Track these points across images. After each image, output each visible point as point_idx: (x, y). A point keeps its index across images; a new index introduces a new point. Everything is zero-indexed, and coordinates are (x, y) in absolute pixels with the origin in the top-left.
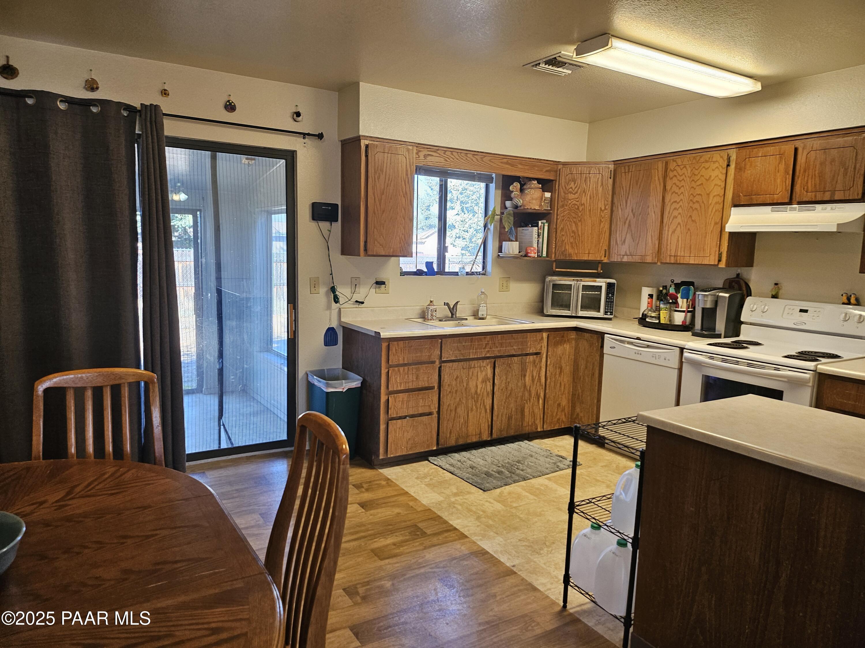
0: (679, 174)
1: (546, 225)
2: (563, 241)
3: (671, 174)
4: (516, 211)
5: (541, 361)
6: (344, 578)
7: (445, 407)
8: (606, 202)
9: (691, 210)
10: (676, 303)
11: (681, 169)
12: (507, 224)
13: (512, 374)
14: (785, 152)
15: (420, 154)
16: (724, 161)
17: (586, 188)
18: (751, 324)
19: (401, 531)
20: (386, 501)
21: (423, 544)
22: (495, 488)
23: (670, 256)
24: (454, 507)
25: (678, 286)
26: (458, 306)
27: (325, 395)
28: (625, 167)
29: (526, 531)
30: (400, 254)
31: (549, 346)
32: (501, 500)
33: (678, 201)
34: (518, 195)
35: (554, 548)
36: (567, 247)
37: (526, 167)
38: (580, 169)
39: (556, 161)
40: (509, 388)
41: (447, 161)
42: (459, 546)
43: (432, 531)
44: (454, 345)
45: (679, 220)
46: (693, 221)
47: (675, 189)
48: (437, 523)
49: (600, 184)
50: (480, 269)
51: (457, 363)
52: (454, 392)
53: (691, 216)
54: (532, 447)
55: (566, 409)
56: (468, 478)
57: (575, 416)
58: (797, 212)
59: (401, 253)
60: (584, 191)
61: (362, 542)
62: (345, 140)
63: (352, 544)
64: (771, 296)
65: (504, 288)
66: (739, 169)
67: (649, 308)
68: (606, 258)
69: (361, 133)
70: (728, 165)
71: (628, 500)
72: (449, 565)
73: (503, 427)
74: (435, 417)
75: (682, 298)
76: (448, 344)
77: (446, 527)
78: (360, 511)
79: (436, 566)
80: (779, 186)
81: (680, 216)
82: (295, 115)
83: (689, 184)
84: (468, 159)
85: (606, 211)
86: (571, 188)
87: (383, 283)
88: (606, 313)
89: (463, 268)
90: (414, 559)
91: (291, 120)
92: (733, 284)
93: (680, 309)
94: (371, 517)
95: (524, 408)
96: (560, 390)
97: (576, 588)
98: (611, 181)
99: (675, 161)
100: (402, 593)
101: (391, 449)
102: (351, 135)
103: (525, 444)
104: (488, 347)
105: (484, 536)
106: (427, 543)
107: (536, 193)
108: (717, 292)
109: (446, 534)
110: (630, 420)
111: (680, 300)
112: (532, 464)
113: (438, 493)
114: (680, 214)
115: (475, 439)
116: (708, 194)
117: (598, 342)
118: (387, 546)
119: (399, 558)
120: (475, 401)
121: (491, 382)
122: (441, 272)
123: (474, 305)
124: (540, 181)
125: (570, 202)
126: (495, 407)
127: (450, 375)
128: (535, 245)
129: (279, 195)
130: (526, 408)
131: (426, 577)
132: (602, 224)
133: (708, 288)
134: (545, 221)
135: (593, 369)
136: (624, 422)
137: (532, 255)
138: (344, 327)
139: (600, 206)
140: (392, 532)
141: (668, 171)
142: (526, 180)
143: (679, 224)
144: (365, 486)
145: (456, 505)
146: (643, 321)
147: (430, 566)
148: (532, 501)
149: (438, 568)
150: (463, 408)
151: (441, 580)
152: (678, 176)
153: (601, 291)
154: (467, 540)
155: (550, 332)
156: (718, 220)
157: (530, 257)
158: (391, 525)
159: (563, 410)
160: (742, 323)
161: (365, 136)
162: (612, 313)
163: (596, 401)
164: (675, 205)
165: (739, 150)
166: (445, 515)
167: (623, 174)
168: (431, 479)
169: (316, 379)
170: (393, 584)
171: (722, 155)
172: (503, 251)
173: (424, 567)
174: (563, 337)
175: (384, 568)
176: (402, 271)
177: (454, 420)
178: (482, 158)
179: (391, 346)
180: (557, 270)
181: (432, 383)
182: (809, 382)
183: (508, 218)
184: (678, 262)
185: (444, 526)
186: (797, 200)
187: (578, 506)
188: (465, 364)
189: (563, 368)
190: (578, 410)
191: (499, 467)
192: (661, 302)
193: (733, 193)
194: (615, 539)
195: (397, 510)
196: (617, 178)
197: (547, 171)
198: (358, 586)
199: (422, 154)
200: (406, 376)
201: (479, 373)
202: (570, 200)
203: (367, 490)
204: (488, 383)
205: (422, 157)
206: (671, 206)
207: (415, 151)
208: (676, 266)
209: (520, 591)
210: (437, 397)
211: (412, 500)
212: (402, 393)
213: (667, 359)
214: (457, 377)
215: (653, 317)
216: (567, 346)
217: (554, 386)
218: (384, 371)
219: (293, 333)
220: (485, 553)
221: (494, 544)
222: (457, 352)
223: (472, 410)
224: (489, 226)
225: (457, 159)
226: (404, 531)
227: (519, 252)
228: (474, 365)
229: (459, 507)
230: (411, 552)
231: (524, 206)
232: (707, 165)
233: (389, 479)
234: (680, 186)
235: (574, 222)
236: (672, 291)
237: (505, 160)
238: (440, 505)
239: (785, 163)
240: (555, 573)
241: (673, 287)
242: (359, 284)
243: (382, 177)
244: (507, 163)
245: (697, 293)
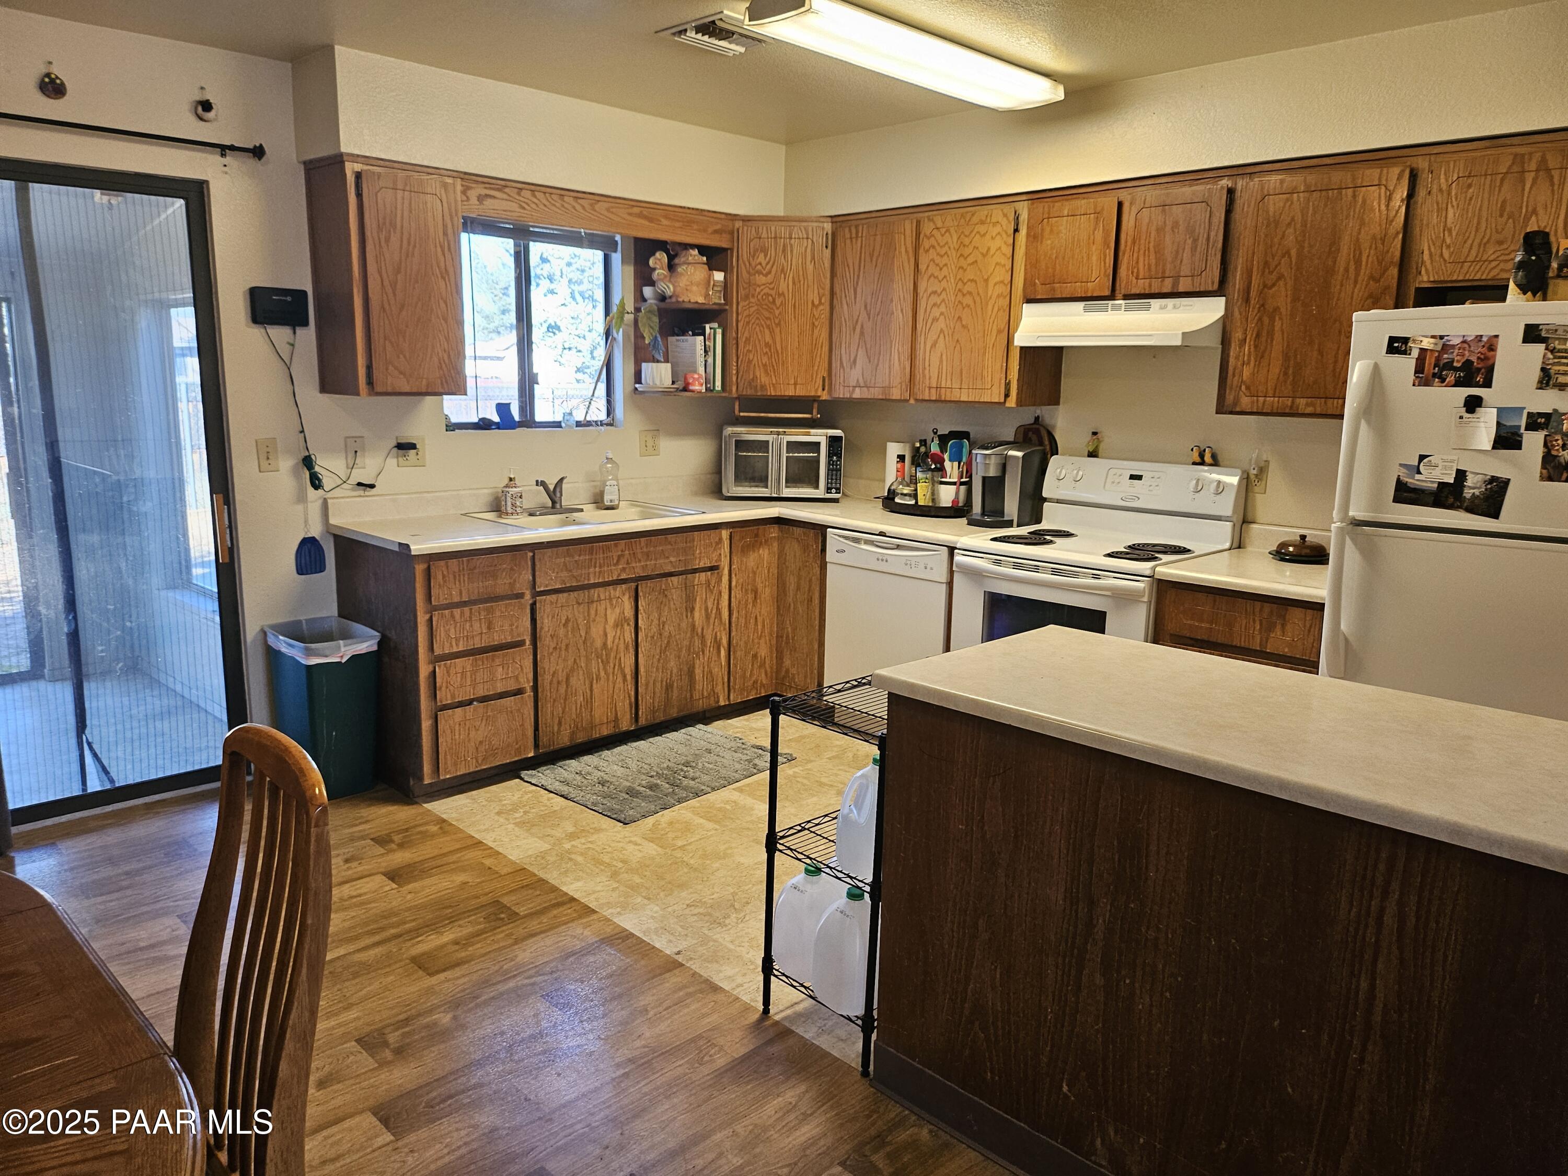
0: (939, 244)
1: (719, 331)
2: (750, 362)
3: (926, 244)
4: (663, 305)
5: (720, 580)
6: (358, 1018)
7: (548, 677)
8: (821, 291)
9: (960, 306)
10: (941, 469)
11: (943, 235)
12: (647, 330)
13: (669, 608)
14: (1103, 209)
15: (469, 193)
16: (1009, 222)
17: (785, 264)
18: (1058, 501)
19: (469, 916)
20: (439, 862)
21: (512, 934)
22: (644, 817)
23: (930, 388)
24: (571, 859)
25: (944, 440)
26: (564, 486)
27: (304, 672)
28: (850, 227)
29: (700, 887)
30: (442, 391)
31: (734, 554)
32: (655, 837)
33: (939, 291)
34: (665, 276)
35: (748, 912)
36: (758, 374)
37: (677, 224)
38: (773, 229)
39: (730, 214)
40: (666, 634)
41: (524, 208)
42: (579, 931)
43: (529, 909)
44: (558, 561)
45: (941, 324)
46: (963, 326)
47: (933, 269)
48: (538, 893)
49: (809, 258)
50: (602, 416)
51: (565, 595)
52: (564, 647)
53: (959, 318)
54: (710, 736)
55: (768, 662)
56: (594, 804)
57: (783, 673)
58: (1122, 312)
59: (443, 387)
60: (782, 270)
61: (392, 947)
62: (311, 161)
63: (372, 953)
64: (1086, 454)
65: (648, 449)
66: (1033, 237)
67: (900, 479)
68: (825, 392)
69: (344, 149)
70: (1016, 230)
71: (862, 820)
72: (560, 967)
73: (656, 705)
74: (529, 696)
75: (950, 460)
76: (546, 559)
77: (556, 898)
78: (387, 888)
79: (537, 972)
80: (1094, 268)
81: (942, 317)
82: (200, 109)
83: (956, 261)
84: (566, 205)
85: (821, 307)
86: (760, 264)
87: (413, 446)
88: (829, 490)
89: (570, 414)
90: (494, 965)
91: (192, 119)
92: (1030, 434)
93: (947, 480)
94: (409, 897)
95: (694, 667)
96: (756, 630)
97: (784, 978)
98: (828, 253)
99: (933, 220)
100: (473, 1031)
101: (446, 763)
102: (321, 151)
103: (697, 731)
104: (623, 561)
105: (624, 907)
106: (520, 931)
107: (697, 273)
108: (1006, 449)
109: (555, 912)
110: (864, 681)
111: (947, 464)
112: (711, 766)
113: (539, 838)
114: (942, 314)
115: (605, 732)
116: (986, 281)
117: (816, 543)
118: (443, 946)
119: (466, 966)
120: (602, 661)
121: (632, 623)
122: (528, 422)
123: (595, 484)
124: (703, 250)
125: (758, 290)
126: (642, 669)
127: (553, 617)
128: (701, 370)
129: (177, 271)
130: (697, 666)
131: (519, 996)
132: (816, 332)
133: (991, 443)
134: (715, 325)
135: (809, 590)
136: (855, 687)
137: (696, 387)
138: (336, 537)
139: (810, 297)
140: (452, 920)
141: (921, 236)
142: (677, 248)
143: (942, 331)
144: (397, 838)
145: (573, 856)
146: (890, 503)
147: (526, 975)
148: (709, 834)
149: (540, 975)
150: (581, 677)
151: (547, 996)
152: (938, 248)
153: (819, 452)
154: (595, 917)
155: (733, 528)
156: (1003, 325)
157: (693, 391)
158: (451, 907)
159: (762, 665)
160: (1045, 500)
161: (352, 155)
162: (839, 489)
163: (816, 646)
164: (934, 299)
165: (1033, 204)
166: (552, 877)
167: (848, 241)
168: (525, 813)
169: (285, 642)
170: (455, 1018)
171: (1005, 211)
172: (643, 381)
173: (515, 976)
174: (757, 535)
175: (437, 989)
176: (450, 422)
177: (565, 700)
178: (591, 205)
179: (432, 567)
180: (742, 414)
181: (519, 635)
182: (1143, 596)
183: (649, 319)
184: (943, 398)
185: (552, 896)
186: (1123, 292)
187: (783, 837)
188: (582, 595)
189: (759, 591)
190: (787, 662)
191: (651, 777)
192: (919, 469)
193: (1025, 279)
194: (844, 888)
195: (460, 878)
196: (839, 247)
197: (716, 232)
198: (386, 1031)
199: (473, 194)
200: (468, 624)
201: (609, 612)
202: (759, 286)
203: (401, 846)
204: (626, 627)
205: (474, 200)
206: (928, 300)
207: (459, 188)
208: (939, 404)
209: (689, 995)
210: (531, 660)
211: (490, 856)
212: (463, 657)
213: (929, 567)
214: (568, 620)
215: (905, 495)
216: (764, 552)
217: (746, 623)
218: (422, 618)
219: (227, 553)
220: (627, 936)
221: (644, 918)
222: (564, 574)
223: (598, 678)
224: (615, 335)
225: (545, 206)
226: (475, 914)
227: (673, 383)
228: (599, 596)
229: (580, 859)
230: (490, 952)
231: (677, 296)
232: (982, 229)
233: (444, 821)
234: (941, 265)
235: (768, 327)
236: (935, 448)
237: (636, 210)
238: (543, 858)
239: (1103, 230)
240: (750, 956)
241: (936, 441)
242: (364, 450)
243: (394, 239)
244: (640, 215)
245: (974, 452)
